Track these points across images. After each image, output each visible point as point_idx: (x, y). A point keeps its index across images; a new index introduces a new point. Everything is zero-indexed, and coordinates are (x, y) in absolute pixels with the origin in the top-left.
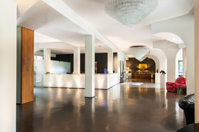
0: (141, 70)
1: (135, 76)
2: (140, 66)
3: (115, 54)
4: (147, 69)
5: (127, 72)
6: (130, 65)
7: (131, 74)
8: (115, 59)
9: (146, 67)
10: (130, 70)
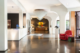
0: (40, 26)
1: (37, 30)
2: (39, 23)
3: (24, 15)
4: (43, 25)
5: (32, 27)
6: (33, 22)
7: (34, 28)
8: (25, 18)
9: (43, 24)
10: (33, 26)
